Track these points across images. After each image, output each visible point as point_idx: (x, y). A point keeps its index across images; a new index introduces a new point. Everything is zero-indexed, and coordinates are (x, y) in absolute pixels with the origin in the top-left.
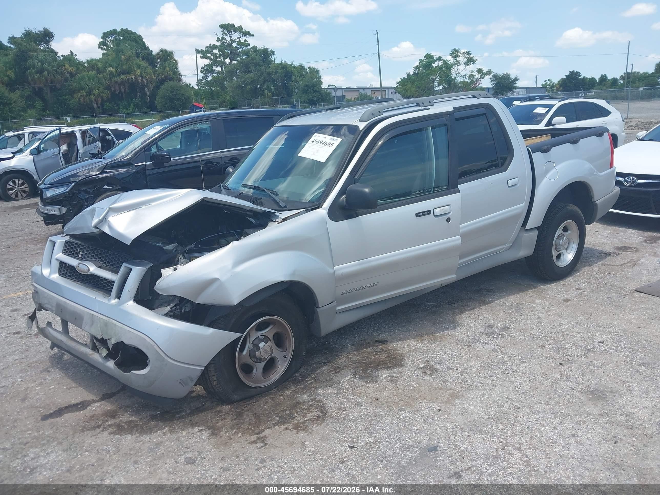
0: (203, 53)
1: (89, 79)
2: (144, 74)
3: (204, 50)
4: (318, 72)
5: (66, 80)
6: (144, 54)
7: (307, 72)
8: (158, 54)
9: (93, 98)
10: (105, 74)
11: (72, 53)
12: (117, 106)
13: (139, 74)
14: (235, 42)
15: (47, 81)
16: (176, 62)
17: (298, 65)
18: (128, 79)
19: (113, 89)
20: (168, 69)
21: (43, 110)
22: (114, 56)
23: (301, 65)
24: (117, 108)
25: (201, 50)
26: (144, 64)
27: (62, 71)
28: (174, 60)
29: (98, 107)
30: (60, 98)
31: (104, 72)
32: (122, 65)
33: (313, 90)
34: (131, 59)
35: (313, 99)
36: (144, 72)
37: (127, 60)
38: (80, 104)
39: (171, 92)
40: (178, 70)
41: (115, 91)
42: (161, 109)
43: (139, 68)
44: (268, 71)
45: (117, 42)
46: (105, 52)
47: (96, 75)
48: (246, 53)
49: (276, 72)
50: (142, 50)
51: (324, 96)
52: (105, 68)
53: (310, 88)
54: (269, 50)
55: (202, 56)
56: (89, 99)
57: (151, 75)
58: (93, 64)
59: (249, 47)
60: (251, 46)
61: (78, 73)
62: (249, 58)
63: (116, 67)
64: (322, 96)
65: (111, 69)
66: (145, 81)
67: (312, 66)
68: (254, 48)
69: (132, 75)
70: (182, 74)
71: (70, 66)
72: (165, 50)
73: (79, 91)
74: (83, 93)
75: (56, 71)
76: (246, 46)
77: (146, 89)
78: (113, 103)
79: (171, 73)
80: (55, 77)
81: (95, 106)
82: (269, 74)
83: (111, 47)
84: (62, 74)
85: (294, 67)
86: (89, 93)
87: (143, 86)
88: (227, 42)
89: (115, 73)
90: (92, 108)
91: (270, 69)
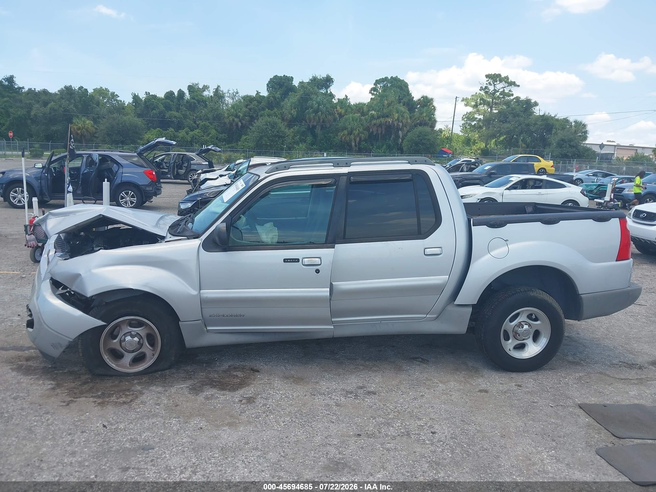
0: (466, 101)
1: (353, 120)
2: (401, 118)
3: (470, 98)
4: (585, 126)
5: (335, 120)
6: (405, 100)
7: (571, 126)
8: (419, 100)
9: (353, 137)
10: (367, 116)
11: (346, 96)
12: (372, 146)
13: (396, 118)
14: (498, 91)
15: (319, 119)
16: (434, 109)
17: (563, 118)
18: (386, 122)
19: (371, 130)
20: (425, 114)
21: (312, 144)
22: (378, 101)
23: (566, 118)
24: (371, 147)
25: (466, 98)
26: (402, 108)
27: (333, 112)
28: (433, 106)
29: (356, 146)
30: (326, 135)
31: (367, 114)
32: (383, 109)
33: (570, 145)
34: (393, 104)
35: (567, 154)
36: (402, 116)
37: (389, 105)
38: (341, 141)
39: (419, 136)
40: (435, 116)
41: (373, 132)
42: (406, 151)
43: (398, 113)
44: (526, 122)
45: (385, 88)
46: (373, 97)
47: (360, 116)
48: (508, 103)
49: (535, 124)
50: (405, 96)
51: (582, 152)
52: (369, 111)
53: (566, 142)
54: (533, 101)
55: (466, 103)
56: (350, 138)
57: (407, 119)
58: (359, 108)
59: (512, 98)
60: (515, 96)
61: (346, 115)
62: (509, 109)
63: (378, 111)
64: (579, 152)
65: (373, 112)
66: (401, 124)
67: (579, 119)
68: (518, 98)
69: (390, 118)
70: (438, 119)
71: (341, 108)
72: (426, 97)
73: (343, 130)
74: (346, 132)
75: (328, 111)
76: (509, 96)
77: (400, 132)
78: (369, 143)
79: (427, 119)
80: (327, 117)
81: (353, 144)
82: (528, 125)
83: (379, 93)
84: (332, 114)
85: (557, 120)
86: (350, 133)
87: (398, 129)
88: (490, 91)
89: (376, 116)
90: (350, 146)
91: (530, 120)
